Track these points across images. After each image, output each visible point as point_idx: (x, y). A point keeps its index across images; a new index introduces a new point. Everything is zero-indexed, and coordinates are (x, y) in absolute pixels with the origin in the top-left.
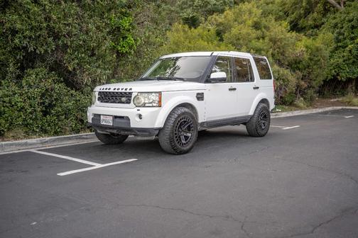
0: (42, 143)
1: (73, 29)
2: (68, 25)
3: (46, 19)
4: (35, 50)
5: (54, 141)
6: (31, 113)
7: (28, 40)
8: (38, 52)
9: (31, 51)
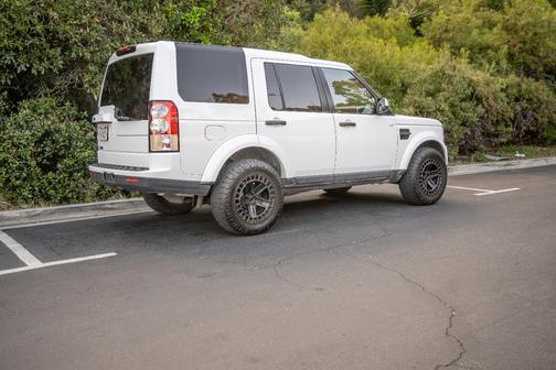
0: (30, 217)
1: (93, 33)
2: (84, 26)
3: (40, 19)
4: (29, 69)
5: (53, 213)
6: (20, 169)
7: (12, 53)
8: (34, 71)
9: (22, 71)
